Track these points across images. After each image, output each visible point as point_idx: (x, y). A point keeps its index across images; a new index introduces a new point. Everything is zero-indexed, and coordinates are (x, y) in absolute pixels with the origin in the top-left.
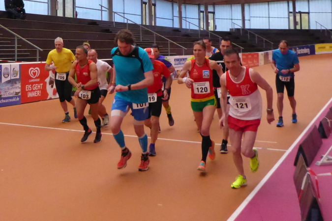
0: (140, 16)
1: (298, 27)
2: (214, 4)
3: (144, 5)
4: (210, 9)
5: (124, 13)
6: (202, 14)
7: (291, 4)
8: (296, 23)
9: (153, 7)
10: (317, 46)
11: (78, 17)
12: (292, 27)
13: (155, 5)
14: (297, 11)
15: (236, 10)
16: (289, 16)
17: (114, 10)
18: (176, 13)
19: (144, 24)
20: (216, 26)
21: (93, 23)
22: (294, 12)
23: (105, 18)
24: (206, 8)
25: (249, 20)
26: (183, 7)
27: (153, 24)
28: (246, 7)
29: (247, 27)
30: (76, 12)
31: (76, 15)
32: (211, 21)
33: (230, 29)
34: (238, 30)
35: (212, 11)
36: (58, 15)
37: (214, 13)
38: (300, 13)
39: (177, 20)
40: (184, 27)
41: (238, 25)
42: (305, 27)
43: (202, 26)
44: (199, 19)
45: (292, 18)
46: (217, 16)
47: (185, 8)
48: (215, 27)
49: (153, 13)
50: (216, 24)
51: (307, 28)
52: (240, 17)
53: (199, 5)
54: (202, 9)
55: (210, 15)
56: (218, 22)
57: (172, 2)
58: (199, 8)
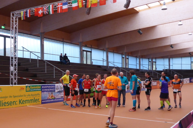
0: (121, 64)
2: (156, 58)
3: (123, 59)
4: (154, 60)
5: (114, 62)
6: (150, 63)
7: (192, 59)
9: (127, 60)
11: (93, 64)
13: (128, 59)
15: (166, 61)
17: (109, 61)
18: (138, 62)
19: (123, 67)
21: (99, 67)
23: (105, 64)
24: (152, 60)
25: (172, 65)
26: (141, 59)
27: (127, 67)
28: (171, 60)
29: (171, 68)
31: (92, 63)
32: (154, 66)
33: (163, 70)
34: (167, 70)
35: (155, 61)
36: (84, 63)
37: (156, 62)
39: (138, 65)
40: (141, 68)
41: (167, 68)
43: (150, 68)
44: (149, 65)
46: (157, 63)
47: (142, 60)
48: (156, 68)
49: (127, 62)
50: (157, 67)
52: (168, 64)
53: (149, 59)
54: (150, 60)
55: (154, 63)
56: (157, 66)
57: (136, 57)
58: (149, 60)
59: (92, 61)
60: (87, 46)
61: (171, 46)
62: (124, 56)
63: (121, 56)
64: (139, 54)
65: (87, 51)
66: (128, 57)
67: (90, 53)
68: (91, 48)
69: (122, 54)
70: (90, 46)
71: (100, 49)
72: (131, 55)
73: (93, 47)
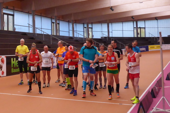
0: (51, 30)
1: (139, 36)
2: (92, 23)
3: (53, 24)
4: (90, 26)
5: (42, 29)
6: (85, 29)
7: (135, 23)
8: (138, 34)
9: (58, 25)
10: (150, 47)
12: (136, 36)
14: (138, 27)
15: (105, 27)
16: (134, 30)
17: (36, 27)
18: (71, 28)
19: (53, 34)
20: (93, 35)
21: (24, 34)
22: (137, 28)
23: (31, 31)
24: (88, 26)
25: (112, 32)
26: (75, 25)
27: (58, 35)
28: (110, 25)
29: (110, 36)
30: (15, 28)
31: (15, 30)
32: (90, 33)
33: (101, 37)
34: (106, 37)
36: (5, 30)
37: (92, 28)
38: (140, 28)
39: (71, 32)
40: (75, 36)
41: (106, 35)
42: (143, 36)
43: (85, 36)
44: (84, 32)
45: (135, 31)
46: (93, 30)
47: (76, 25)
49: (58, 29)
51: (144, 37)
52: (107, 31)
53: (84, 24)
54: (86, 26)
55: (90, 30)
56: (94, 33)
57: (69, 22)
58: (84, 26)
59: (15, 26)
60: (9, 7)
61: (111, 8)
62: (54, 21)
63: (51, 20)
64: (72, 18)
65: (8, 15)
66: (59, 22)
67: (12, 16)
68: (13, 10)
69: (51, 18)
70: (12, 8)
71: (24, 11)
72: (62, 19)
73: (16, 9)
